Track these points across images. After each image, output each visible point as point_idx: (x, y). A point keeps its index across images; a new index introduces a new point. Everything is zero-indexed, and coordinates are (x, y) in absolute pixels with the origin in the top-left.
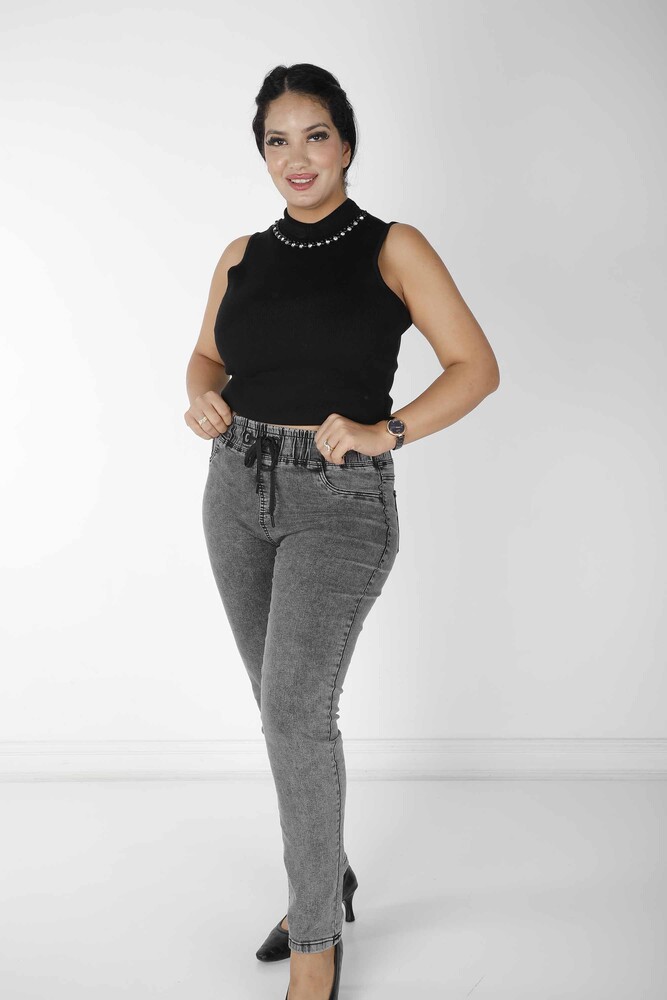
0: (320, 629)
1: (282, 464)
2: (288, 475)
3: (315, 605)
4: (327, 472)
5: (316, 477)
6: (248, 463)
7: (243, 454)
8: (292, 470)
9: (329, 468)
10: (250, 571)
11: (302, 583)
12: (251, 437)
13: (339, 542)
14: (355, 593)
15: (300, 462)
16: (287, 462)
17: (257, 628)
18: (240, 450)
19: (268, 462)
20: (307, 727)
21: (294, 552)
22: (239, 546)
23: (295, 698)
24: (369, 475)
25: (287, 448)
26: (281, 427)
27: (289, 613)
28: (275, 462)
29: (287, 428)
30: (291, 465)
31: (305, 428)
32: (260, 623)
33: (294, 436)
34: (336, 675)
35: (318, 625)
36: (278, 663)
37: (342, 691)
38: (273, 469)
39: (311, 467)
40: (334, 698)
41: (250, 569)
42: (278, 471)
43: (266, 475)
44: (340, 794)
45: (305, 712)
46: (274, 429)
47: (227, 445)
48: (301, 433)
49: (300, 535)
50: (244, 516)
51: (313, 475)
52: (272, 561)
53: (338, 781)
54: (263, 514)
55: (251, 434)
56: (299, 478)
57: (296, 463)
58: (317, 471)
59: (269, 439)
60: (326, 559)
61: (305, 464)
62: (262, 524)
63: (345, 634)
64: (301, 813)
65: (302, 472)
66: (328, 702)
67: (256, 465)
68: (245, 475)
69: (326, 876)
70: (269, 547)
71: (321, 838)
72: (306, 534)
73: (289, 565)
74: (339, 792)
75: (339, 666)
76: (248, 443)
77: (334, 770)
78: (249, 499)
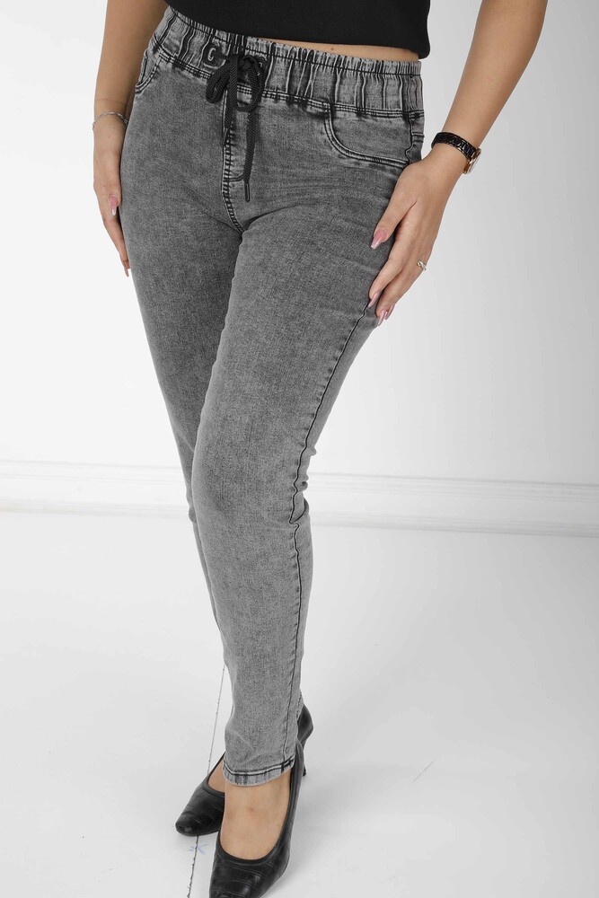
0: (295, 360)
1: (268, 102)
2: (276, 120)
3: (292, 324)
4: (337, 121)
5: (318, 126)
6: (213, 96)
7: (203, 82)
8: (283, 113)
9: (339, 114)
10: (198, 269)
11: (276, 289)
12: (218, 54)
13: (339, 231)
14: (352, 311)
15: (297, 100)
16: (277, 99)
17: (198, 358)
18: (197, 74)
19: (247, 98)
20: (259, 504)
21: (269, 241)
22: (185, 228)
23: (246, 460)
24: (396, 132)
25: (278, 76)
26: (270, 42)
27: (251, 333)
28: (257, 96)
29: (280, 44)
30: (282, 104)
31: (308, 46)
32: (203, 350)
33: (289, 58)
34: (309, 429)
35: (294, 354)
36: (224, 405)
37: (314, 452)
38: (253, 109)
39: (314, 110)
40: (301, 462)
41: (198, 265)
42: (261, 112)
43: (241, 117)
44: (301, 591)
45: (259, 482)
46: (257, 46)
47: (175, 65)
48: (302, 54)
49: (280, 214)
50: (196, 183)
51: (315, 123)
52: (233, 255)
53: (299, 576)
54: (227, 180)
55: (219, 49)
56: (293, 125)
57: (290, 101)
58: (321, 117)
59: (249, 58)
60: (316, 255)
61: (304, 104)
62: (226, 196)
63: (330, 370)
64: (240, 614)
65: (298, 116)
66: (294, 468)
67: (224, 100)
68: (205, 115)
69: (272, 695)
70: (231, 232)
71: (268, 648)
72: (290, 213)
73: (259, 258)
74: (300, 590)
75: (315, 416)
76: (212, 63)
77: (294, 561)
78: (206, 156)
